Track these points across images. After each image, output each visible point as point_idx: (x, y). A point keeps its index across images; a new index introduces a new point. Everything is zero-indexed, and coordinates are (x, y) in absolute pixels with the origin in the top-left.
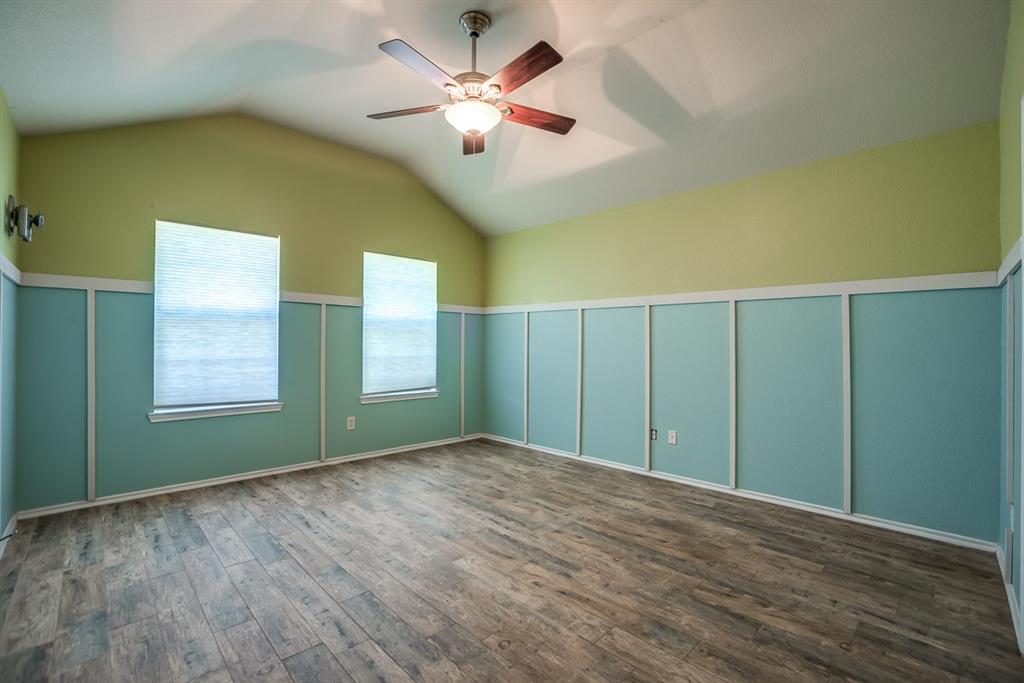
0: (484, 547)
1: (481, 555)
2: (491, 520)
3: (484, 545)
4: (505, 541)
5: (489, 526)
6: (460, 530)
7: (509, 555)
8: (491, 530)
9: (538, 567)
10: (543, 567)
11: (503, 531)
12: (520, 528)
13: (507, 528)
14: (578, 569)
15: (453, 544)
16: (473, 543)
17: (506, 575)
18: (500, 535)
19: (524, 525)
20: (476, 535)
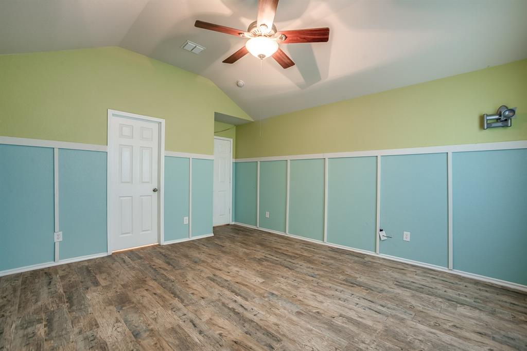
0: (250, 288)
1: (251, 284)
2: (246, 309)
3: (250, 289)
4: (238, 291)
5: (247, 303)
6: (266, 299)
7: (237, 284)
8: (246, 299)
9: (225, 278)
10: (223, 278)
11: (239, 299)
12: (227, 302)
13: (235, 301)
14: (209, 278)
15: (268, 289)
16: (257, 290)
17: (241, 276)
18: (241, 296)
19: (223, 304)
20: (256, 296)
